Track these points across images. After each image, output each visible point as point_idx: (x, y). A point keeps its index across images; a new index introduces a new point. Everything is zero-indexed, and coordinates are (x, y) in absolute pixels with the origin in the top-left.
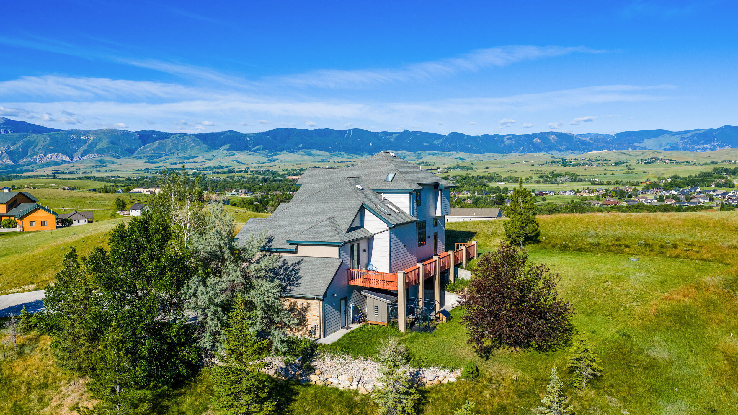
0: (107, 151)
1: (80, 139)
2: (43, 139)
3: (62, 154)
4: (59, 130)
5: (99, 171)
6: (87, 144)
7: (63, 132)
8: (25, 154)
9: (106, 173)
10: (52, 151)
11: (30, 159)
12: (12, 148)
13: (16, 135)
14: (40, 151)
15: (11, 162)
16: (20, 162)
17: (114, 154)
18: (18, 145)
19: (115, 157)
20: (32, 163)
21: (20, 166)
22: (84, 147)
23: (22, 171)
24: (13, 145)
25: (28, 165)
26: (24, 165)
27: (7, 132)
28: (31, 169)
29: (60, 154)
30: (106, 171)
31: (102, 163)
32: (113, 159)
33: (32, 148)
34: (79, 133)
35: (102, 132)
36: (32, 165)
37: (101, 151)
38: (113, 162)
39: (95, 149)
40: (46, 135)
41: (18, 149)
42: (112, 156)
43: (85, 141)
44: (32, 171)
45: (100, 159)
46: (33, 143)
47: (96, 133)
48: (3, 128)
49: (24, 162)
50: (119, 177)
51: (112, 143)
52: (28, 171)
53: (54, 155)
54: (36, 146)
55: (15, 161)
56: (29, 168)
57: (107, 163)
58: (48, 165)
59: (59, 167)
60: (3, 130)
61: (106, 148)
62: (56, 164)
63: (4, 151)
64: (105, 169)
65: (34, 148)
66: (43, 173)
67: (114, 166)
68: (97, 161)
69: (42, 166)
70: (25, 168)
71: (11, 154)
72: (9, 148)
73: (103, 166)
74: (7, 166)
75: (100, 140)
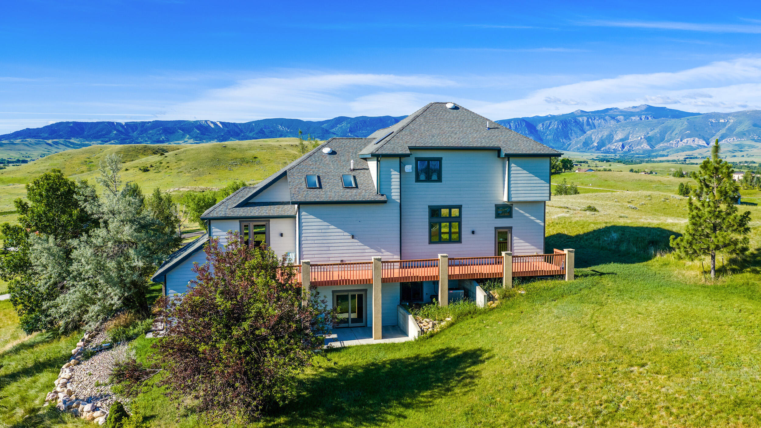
0: (747, 134)
1: (719, 122)
2: (680, 124)
3: (699, 138)
4: (699, 114)
5: (735, 156)
6: (727, 127)
7: (701, 116)
8: (662, 140)
9: (743, 158)
10: (689, 136)
11: (666, 144)
12: (651, 134)
13: (655, 121)
14: (677, 136)
15: (648, 147)
16: (657, 147)
17: (756, 138)
18: (656, 130)
19: (756, 141)
20: (668, 148)
21: (656, 151)
22: (723, 131)
23: (656, 156)
24: (652, 130)
25: (663, 150)
26: (660, 150)
27: (648, 118)
28: (666, 154)
29: (697, 139)
30: (743, 156)
31: (741, 148)
32: (753, 143)
33: (669, 133)
34: (717, 116)
35: (744, 114)
36: (668, 150)
37: (742, 134)
38: (753, 147)
39: (734, 133)
40: (684, 121)
41: (656, 134)
42: (753, 140)
43: (724, 124)
44: (667, 156)
45: (738, 143)
46: (671, 129)
47: (737, 115)
48: (644, 114)
49: (661, 147)
50: (754, 163)
51: (755, 125)
52: (663, 156)
53: (690, 140)
54: (673, 131)
55: (652, 146)
56: (665, 153)
57: (746, 148)
58: (683, 150)
59: (694, 151)
60: (644, 116)
61: (747, 131)
62: (692, 149)
63: (643, 137)
64: (742, 153)
65: (671, 133)
66: (676, 158)
67: (755, 151)
68: (736, 145)
69: (677, 151)
70: (661, 153)
71: (649, 139)
72: (648, 133)
73: (741, 151)
74: (645, 151)
75: (740, 123)
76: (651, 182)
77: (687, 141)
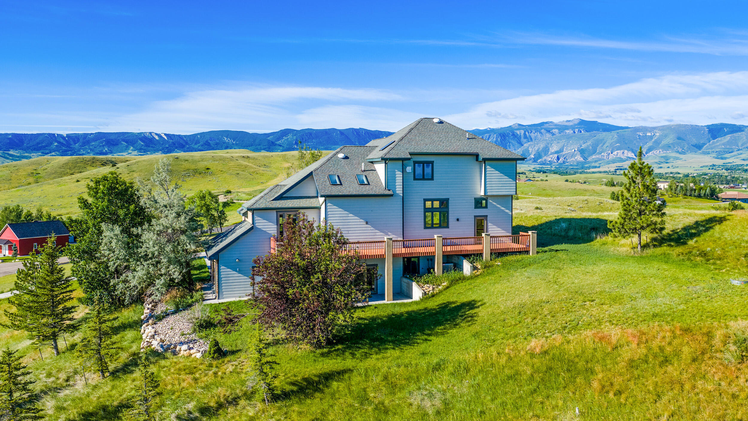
0: (672, 146)
1: (646, 136)
2: (611, 137)
3: (628, 151)
4: (627, 128)
5: (661, 168)
6: (653, 140)
7: (629, 130)
8: (594, 152)
9: (668, 169)
10: (619, 149)
11: (598, 156)
12: (584, 146)
13: (588, 134)
14: (608, 149)
15: (582, 159)
16: (590, 159)
17: (680, 150)
18: (589, 143)
19: (680, 153)
20: (600, 160)
21: (589, 162)
22: (650, 144)
23: (589, 168)
24: (584, 143)
25: (596, 162)
26: (593, 162)
27: (581, 132)
28: (598, 165)
29: (626, 151)
30: (669, 167)
31: (666, 160)
32: (678, 155)
33: (600, 145)
34: (645, 129)
35: (668, 128)
36: (600, 162)
37: (668, 147)
38: (677, 159)
39: (660, 145)
40: (614, 134)
41: (588, 147)
42: (678, 152)
43: (651, 137)
44: (599, 167)
45: (664, 155)
46: (602, 141)
47: (662, 128)
48: (577, 128)
49: (593, 159)
50: (679, 173)
51: (679, 138)
52: (595, 167)
53: (620, 152)
54: (604, 144)
55: (585, 158)
56: (597, 164)
57: (672, 159)
58: (614, 161)
59: (624, 163)
60: (577, 130)
61: (672, 144)
62: (622, 160)
63: (576, 149)
64: (668, 165)
65: (602, 146)
66: (607, 170)
67: (679, 162)
68: (662, 157)
69: (608, 163)
70: (593, 164)
71: (582, 152)
72: (581, 146)
73: (667, 163)
74: (578, 163)
75: (666, 136)
76: (586, 191)
77: (618, 153)
